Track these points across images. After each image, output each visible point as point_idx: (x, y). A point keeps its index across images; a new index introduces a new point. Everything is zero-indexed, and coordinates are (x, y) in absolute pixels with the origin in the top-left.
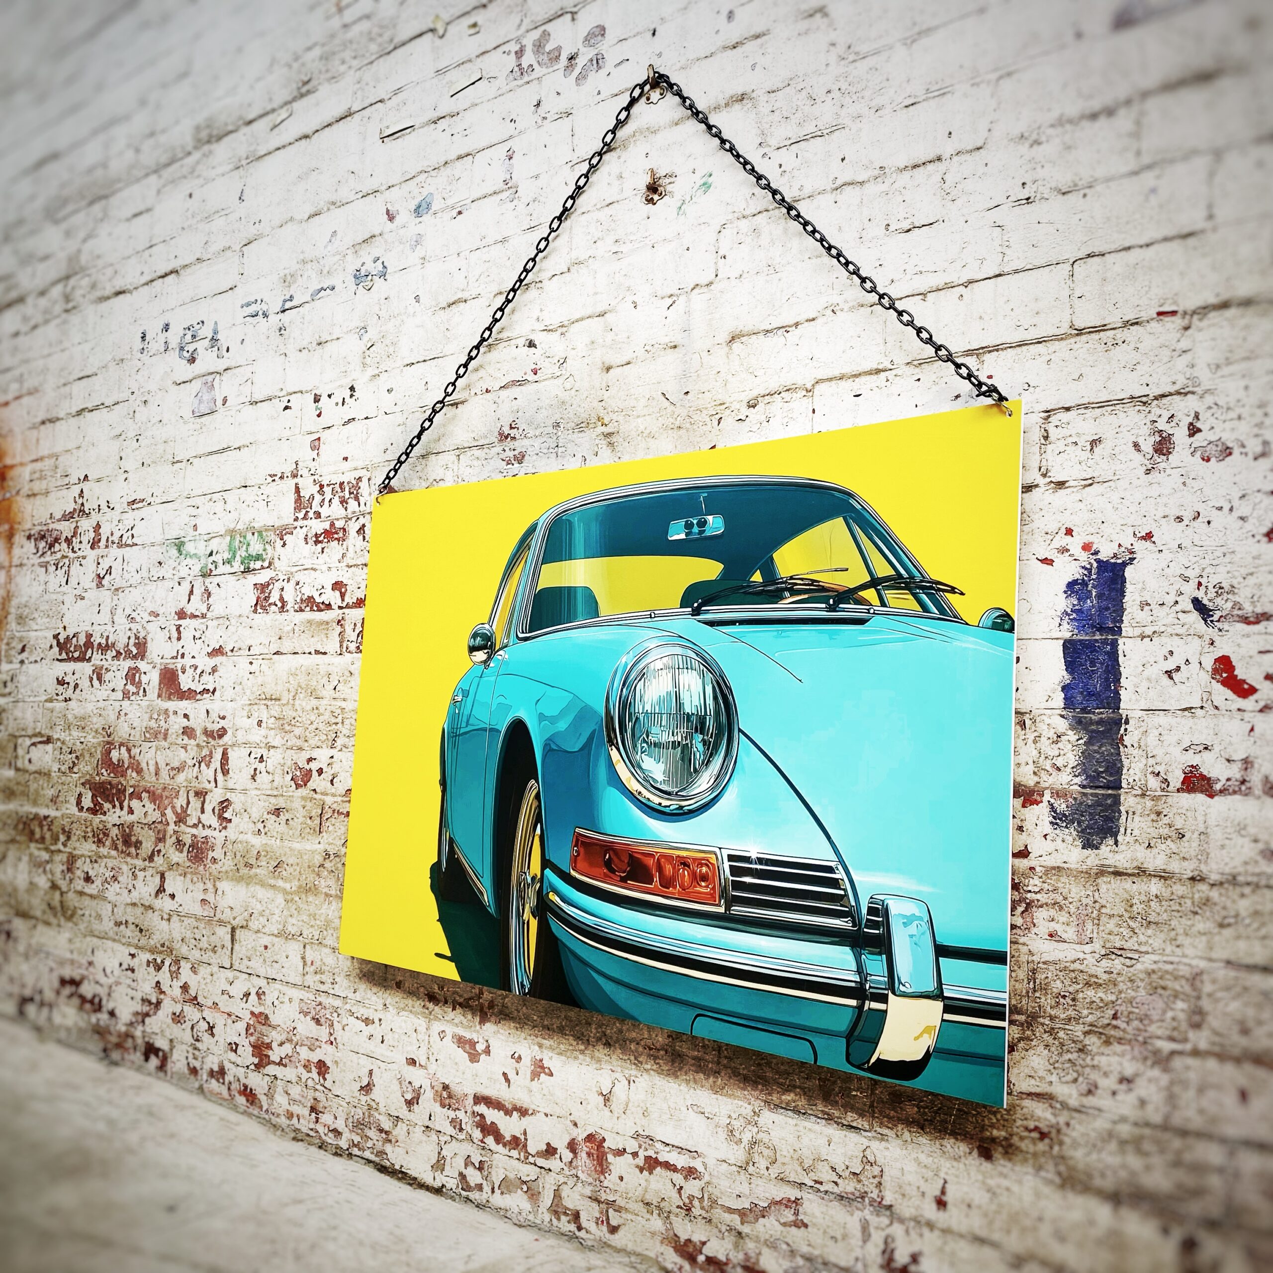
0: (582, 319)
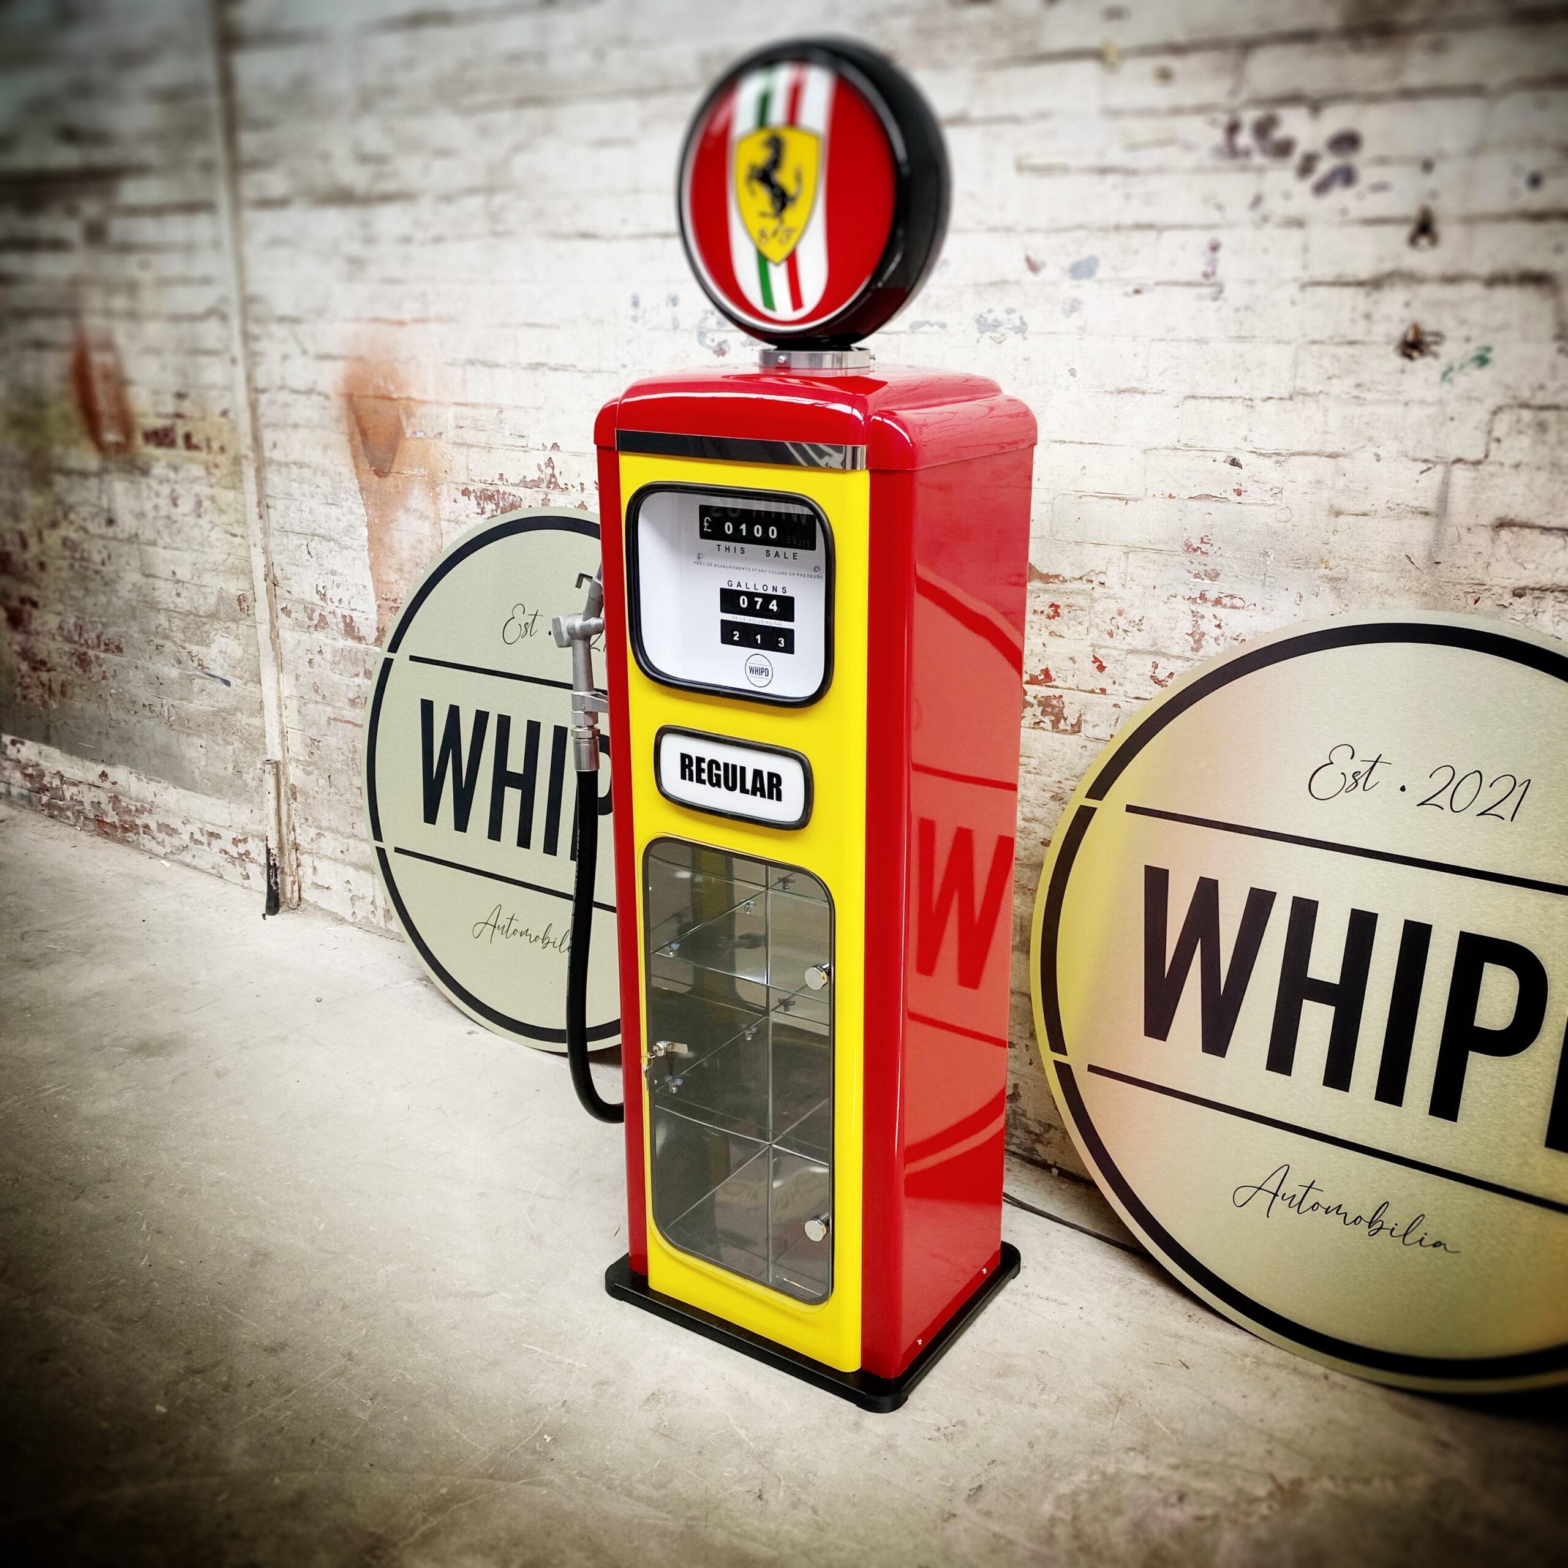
0: (1305, 454)
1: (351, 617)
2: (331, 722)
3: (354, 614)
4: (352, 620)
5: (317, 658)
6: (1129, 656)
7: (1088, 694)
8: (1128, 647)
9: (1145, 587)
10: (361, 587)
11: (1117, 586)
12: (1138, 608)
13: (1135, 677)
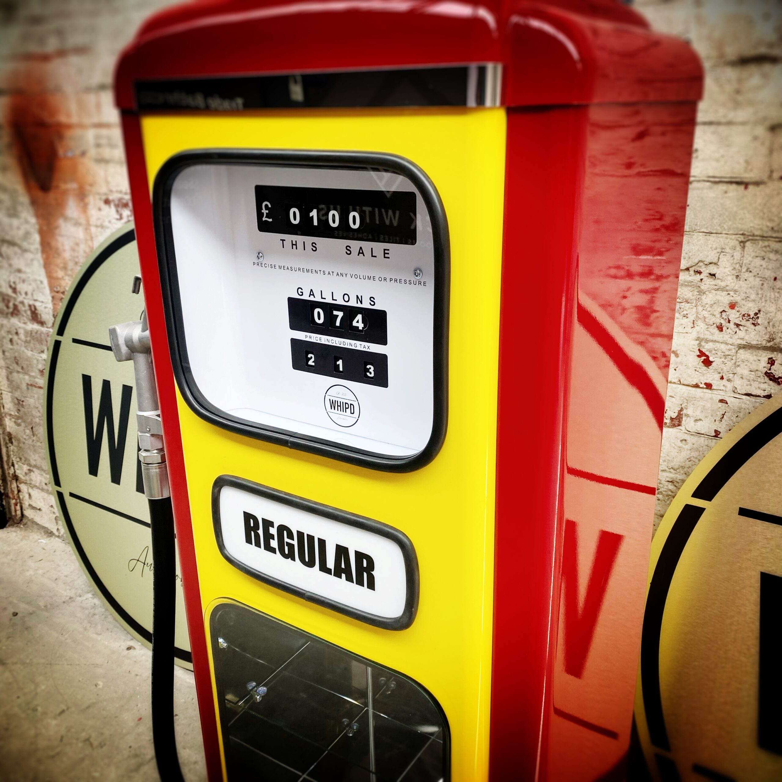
1: (35, 306)
2: (30, 387)
3: (37, 304)
4: (35, 309)
5: (15, 338)
6: (741, 351)
7: (690, 388)
8: (740, 342)
9: (764, 279)
10: (39, 282)
11: (729, 278)
12: (754, 301)
13: (746, 372)
